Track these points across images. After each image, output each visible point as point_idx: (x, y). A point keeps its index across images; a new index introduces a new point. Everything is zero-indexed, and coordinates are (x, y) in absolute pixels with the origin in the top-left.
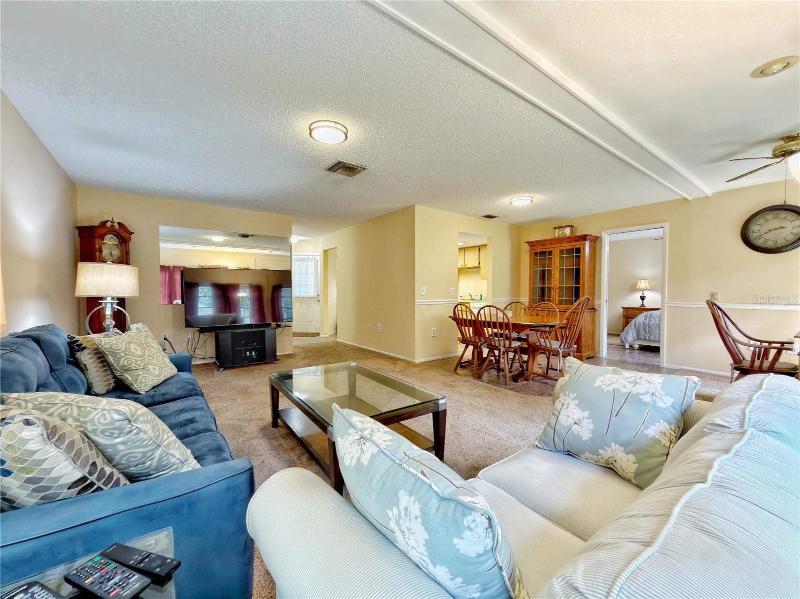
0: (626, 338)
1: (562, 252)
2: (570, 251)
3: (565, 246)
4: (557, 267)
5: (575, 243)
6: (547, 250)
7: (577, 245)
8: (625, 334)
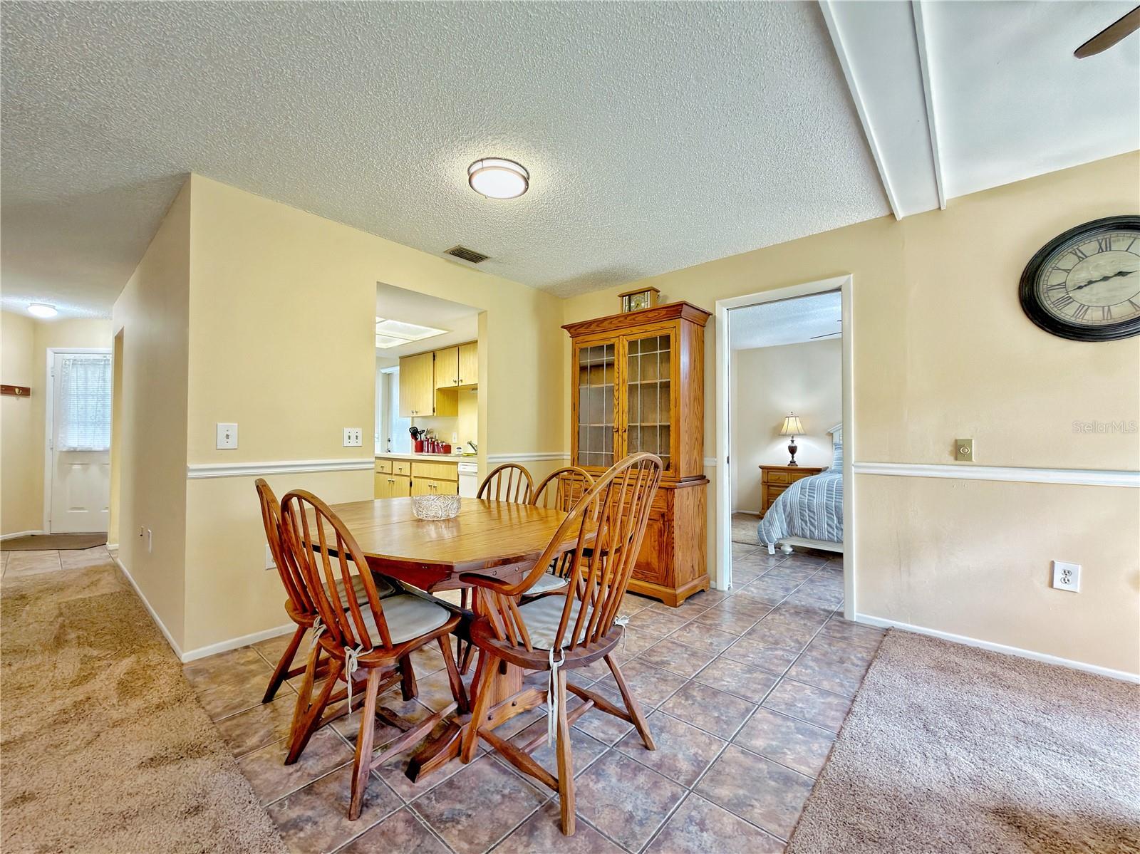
0: (768, 533)
1: (632, 345)
2: (649, 343)
3: (639, 334)
4: (623, 382)
5: (658, 326)
6: (605, 343)
7: (662, 328)
8: (767, 524)
